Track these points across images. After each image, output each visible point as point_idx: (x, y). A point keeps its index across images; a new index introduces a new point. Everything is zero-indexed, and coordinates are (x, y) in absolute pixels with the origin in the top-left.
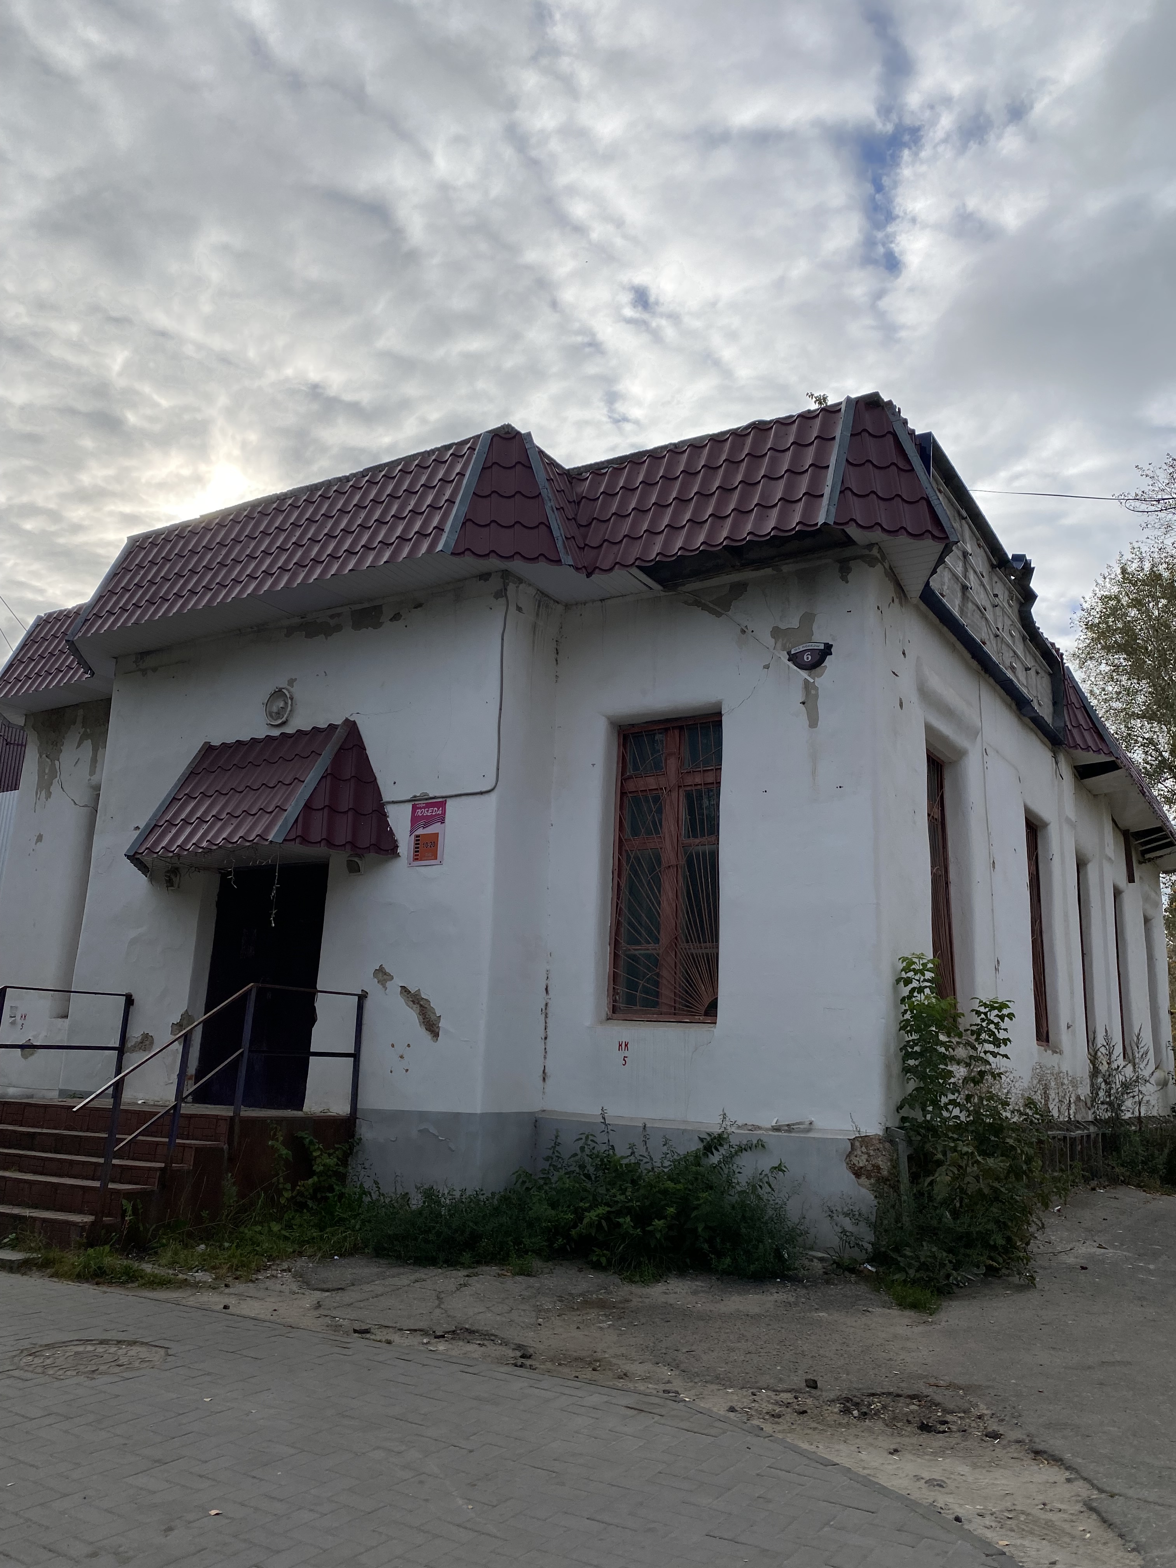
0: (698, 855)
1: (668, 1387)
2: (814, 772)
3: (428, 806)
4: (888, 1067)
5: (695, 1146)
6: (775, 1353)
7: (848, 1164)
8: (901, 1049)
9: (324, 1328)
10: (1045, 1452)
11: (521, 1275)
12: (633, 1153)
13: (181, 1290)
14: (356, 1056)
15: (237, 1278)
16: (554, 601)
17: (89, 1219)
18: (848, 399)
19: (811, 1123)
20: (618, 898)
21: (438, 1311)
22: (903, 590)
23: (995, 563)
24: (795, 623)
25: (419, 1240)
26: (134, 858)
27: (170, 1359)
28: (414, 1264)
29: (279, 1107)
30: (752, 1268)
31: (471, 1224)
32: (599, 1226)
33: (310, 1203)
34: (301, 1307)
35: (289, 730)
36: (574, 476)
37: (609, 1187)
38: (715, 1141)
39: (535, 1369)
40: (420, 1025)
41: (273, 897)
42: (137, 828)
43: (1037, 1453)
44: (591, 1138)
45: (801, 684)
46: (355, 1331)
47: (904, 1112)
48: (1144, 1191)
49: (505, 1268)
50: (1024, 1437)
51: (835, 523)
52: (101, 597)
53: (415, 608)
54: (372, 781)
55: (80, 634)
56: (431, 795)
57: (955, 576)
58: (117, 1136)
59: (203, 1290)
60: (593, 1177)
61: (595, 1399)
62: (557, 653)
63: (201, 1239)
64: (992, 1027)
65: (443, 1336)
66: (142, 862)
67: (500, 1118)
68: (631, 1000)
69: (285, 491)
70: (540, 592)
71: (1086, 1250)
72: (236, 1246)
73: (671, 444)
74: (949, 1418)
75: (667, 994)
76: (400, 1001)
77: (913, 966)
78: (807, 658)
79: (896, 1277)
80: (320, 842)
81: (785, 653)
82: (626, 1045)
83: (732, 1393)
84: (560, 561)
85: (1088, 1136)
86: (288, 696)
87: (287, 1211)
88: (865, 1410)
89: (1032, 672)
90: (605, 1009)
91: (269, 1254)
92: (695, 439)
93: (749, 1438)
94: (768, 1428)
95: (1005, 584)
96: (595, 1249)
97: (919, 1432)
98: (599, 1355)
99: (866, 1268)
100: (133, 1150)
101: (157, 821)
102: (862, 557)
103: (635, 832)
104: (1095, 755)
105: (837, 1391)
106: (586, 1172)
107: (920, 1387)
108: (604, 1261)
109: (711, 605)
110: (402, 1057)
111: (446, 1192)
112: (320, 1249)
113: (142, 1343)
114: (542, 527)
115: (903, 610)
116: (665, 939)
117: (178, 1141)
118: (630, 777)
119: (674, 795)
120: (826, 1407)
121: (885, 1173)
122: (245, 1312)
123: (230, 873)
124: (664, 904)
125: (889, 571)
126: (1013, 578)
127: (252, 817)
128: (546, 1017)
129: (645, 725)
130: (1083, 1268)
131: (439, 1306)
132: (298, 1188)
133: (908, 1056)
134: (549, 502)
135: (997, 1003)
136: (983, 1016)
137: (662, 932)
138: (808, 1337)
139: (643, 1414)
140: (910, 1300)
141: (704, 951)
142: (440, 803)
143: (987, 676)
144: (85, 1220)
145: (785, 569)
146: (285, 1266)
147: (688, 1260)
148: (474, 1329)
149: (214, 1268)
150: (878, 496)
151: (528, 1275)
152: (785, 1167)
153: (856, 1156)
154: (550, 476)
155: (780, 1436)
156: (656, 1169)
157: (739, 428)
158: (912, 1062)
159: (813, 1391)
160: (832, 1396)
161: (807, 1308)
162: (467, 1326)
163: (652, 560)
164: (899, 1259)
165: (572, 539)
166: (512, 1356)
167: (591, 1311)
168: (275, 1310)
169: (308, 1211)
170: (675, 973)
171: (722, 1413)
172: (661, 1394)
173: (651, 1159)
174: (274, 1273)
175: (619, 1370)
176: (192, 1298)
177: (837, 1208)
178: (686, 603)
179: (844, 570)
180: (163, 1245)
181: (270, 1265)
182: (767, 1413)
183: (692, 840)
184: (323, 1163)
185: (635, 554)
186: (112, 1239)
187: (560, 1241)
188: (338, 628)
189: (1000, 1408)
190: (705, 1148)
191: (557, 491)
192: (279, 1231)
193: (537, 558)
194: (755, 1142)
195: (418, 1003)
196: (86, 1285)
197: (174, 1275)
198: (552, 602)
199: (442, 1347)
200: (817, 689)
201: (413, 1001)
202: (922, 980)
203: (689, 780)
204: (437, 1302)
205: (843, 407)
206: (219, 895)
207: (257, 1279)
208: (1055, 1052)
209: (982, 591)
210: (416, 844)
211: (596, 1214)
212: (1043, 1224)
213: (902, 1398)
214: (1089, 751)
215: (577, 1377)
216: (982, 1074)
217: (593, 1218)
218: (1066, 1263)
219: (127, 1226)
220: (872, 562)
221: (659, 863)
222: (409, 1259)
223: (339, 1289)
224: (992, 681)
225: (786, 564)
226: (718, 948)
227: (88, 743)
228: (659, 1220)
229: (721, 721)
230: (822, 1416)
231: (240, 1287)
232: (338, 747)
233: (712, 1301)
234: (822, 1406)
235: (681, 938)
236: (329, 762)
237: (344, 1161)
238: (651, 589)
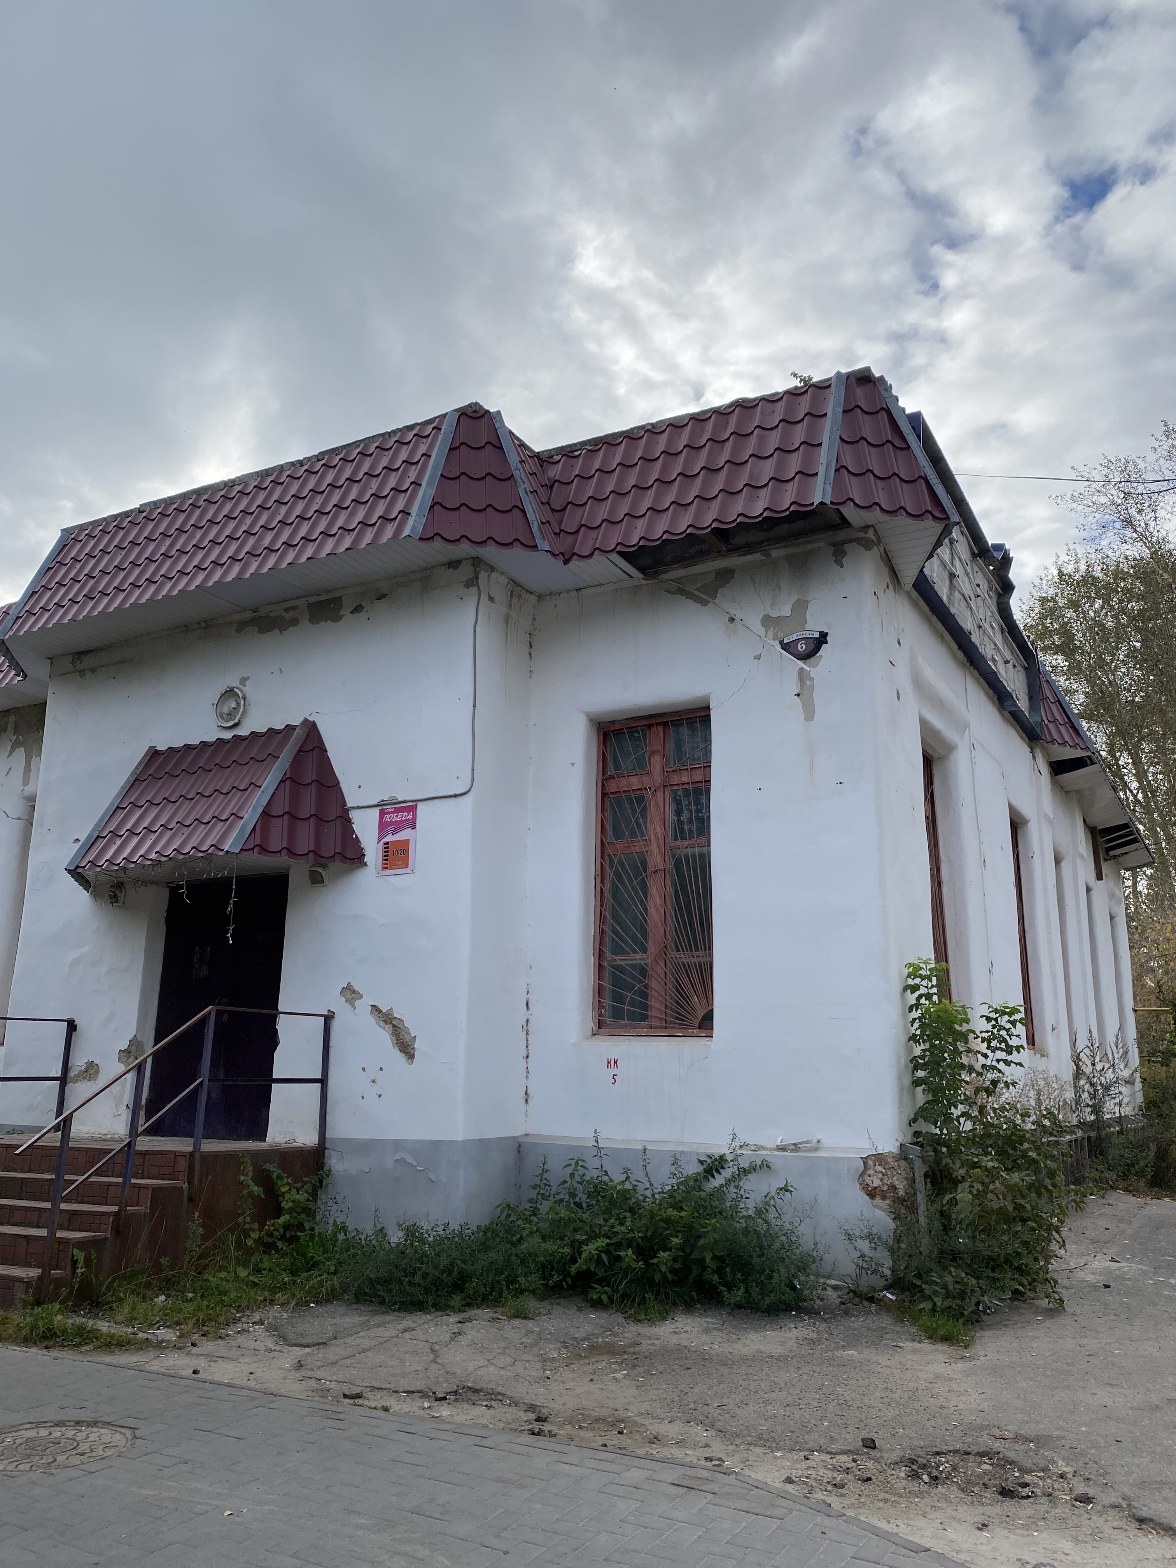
0: (686, 857)
1: (708, 1453)
2: (812, 767)
3: (397, 811)
4: (900, 1078)
5: (693, 1169)
6: (816, 1404)
7: (861, 1184)
8: (911, 1061)
9: (310, 1393)
10: (1151, 1520)
11: (517, 1317)
12: (628, 1178)
13: (141, 1352)
14: (323, 1081)
15: (204, 1335)
16: (527, 591)
17: (33, 1273)
18: (839, 373)
19: (819, 1141)
20: (602, 906)
21: (434, 1366)
22: (897, 577)
23: (976, 552)
24: (787, 611)
25: (404, 1284)
26: (76, 873)
27: (138, 1442)
28: (400, 1310)
29: (240, 1138)
30: (767, 1301)
31: (459, 1263)
32: (599, 1261)
33: (280, 1244)
34: (280, 1368)
35: (243, 732)
36: (544, 459)
37: (606, 1216)
38: (716, 1163)
39: (555, 1436)
40: (394, 1046)
41: (230, 912)
42: (77, 840)
43: (1142, 1521)
44: (580, 1163)
45: (795, 674)
46: (345, 1396)
47: (916, 1127)
48: (1134, 1195)
49: (500, 1310)
50: (1120, 1501)
51: (832, 503)
52: (32, 594)
53: (379, 599)
54: (335, 785)
55: (11, 633)
56: (400, 799)
57: (943, 563)
58: (67, 1177)
59: (167, 1351)
60: (585, 1205)
61: (634, 1475)
62: (531, 647)
63: (160, 1289)
64: (1003, 1033)
65: (444, 1398)
66: (83, 877)
67: (483, 1144)
68: (617, 1014)
69: (233, 477)
70: (513, 581)
71: (1101, 1263)
72: (201, 1297)
73: (648, 424)
74: (1028, 1478)
75: (656, 1005)
76: (371, 1021)
77: (920, 972)
78: (801, 647)
79: (922, 1306)
80: (280, 851)
81: (777, 642)
82: (615, 1062)
83: (781, 1457)
84: (536, 546)
85: (1076, 1140)
86: (241, 696)
87: (254, 1253)
88: (935, 1474)
89: (1010, 665)
90: (591, 1025)
91: (238, 1304)
92: (674, 418)
93: (819, 1519)
94: (835, 1502)
95: (984, 574)
96: (595, 1286)
97: (1000, 1498)
98: (621, 1414)
99: (885, 1296)
100: (82, 1194)
101: (100, 832)
102: (858, 540)
103: (618, 835)
104: (1072, 750)
105: (898, 1451)
106: (577, 1200)
107: (985, 1442)
108: (605, 1298)
109: (696, 593)
110: (374, 1081)
111: (429, 1229)
112: (293, 1296)
113: (105, 1423)
114: (515, 510)
115: (897, 596)
116: (653, 948)
117: (133, 1181)
118: (612, 777)
119: (660, 794)
120: (890, 1472)
121: (901, 1193)
122: (217, 1378)
123: (182, 887)
124: (652, 911)
125: (884, 555)
126: (991, 568)
127: (204, 826)
128: (527, 1034)
129: (627, 721)
130: (1107, 1286)
131: (434, 1361)
132: (267, 1227)
133: (916, 1068)
134: (522, 484)
135: (1008, 1008)
136: (993, 1022)
137: (650, 941)
138: (847, 1382)
139: (693, 1492)
140: (942, 1332)
141: (696, 960)
142: (411, 808)
143: (972, 667)
144: (31, 1275)
145: (775, 553)
146: (257, 1317)
147: (694, 1294)
148: (478, 1387)
149: (178, 1323)
150: (874, 475)
151: (525, 1318)
152: (792, 1186)
153: (869, 1176)
154: (521, 458)
155: (850, 1513)
156: (657, 1196)
157: (721, 406)
158: (921, 1074)
159: (872, 1452)
160: (894, 1457)
161: (833, 1345)
162: (470, 1385)
163: (635, 545)
164: (924, 1286)
165: (547, 524)
166: (526, 1419)
167: (600, 1358)
168: (251, 1373)
169: (276, 1252)
170: (665, 984)
171: (779, 1485)
172: (703, 1462)
173: (651, 1185)
174: (245, 1325)
175: (648, 1433)
176: (155, 1362)
177: (854, 1231)
178: (669, 591)
179: (839, 554)
180: (121, 1300)
181: (240, 1317)
182: (829, 1483)
183: (679, 843)
184: (292, 1199)
185: (616, 539)
186: (61, 1294)
187: (555, 1277)
188: (294, 622)
189: (1081, 1465)
190: (706, 1171)
191: (530, 474)
192: (247, 1276)
193: (512, 543)
194: (759, 1163)
195: (390, 1023)
196: (34, 1350)
197: (134, 1334)
198: (525, 592)
199: (445, 1411)
200: (812, 679)
201: (384, 1021)
202: (930, 986)
203: (675, 779)
204: (432, 1356)
205: (833, 382)
206: (168, 910)
207: (227, 1336)
208: (1042, 1055)
209: (966, 580)
210: (385, 852)
211: (594, 1247)
212: (1064, 1241)
213: (971, 1456)
214: (1066, 746)
215: (605, 1446)
216: (994, 1083)
217: (593, 1252)
218: (1086, 1281)
219: (78, 1280)
220: (868, 545)
221: (645, 869)
222: (395, 1303)
223: (319, 1344)
224: (976, 673)
225: (774, 549)
226: (711, 955)
227: (20, 753)
228: (664, 1252)
229: (710, 715)
230: (888, 1482)
231: (208, 1346)
232: (297, 749)
233: (728, 1340)
234: (884, 1470)
235: (671, 947)
236: (287, 765)
237: (314, 1195)
238: (631, 577)
